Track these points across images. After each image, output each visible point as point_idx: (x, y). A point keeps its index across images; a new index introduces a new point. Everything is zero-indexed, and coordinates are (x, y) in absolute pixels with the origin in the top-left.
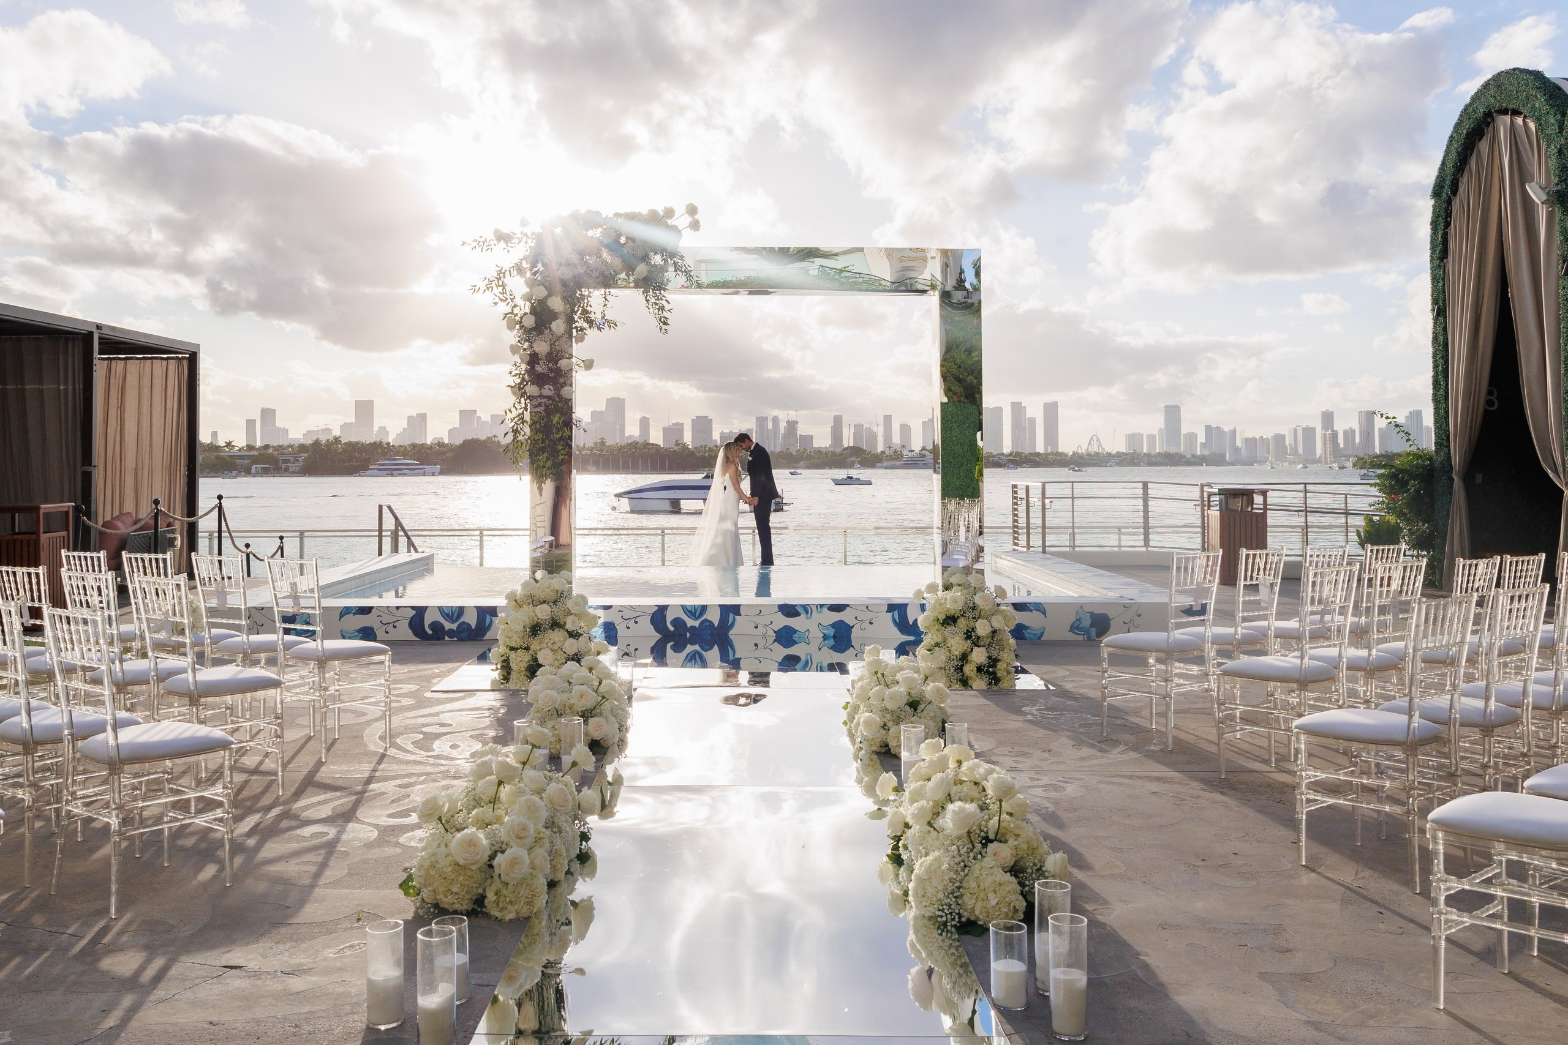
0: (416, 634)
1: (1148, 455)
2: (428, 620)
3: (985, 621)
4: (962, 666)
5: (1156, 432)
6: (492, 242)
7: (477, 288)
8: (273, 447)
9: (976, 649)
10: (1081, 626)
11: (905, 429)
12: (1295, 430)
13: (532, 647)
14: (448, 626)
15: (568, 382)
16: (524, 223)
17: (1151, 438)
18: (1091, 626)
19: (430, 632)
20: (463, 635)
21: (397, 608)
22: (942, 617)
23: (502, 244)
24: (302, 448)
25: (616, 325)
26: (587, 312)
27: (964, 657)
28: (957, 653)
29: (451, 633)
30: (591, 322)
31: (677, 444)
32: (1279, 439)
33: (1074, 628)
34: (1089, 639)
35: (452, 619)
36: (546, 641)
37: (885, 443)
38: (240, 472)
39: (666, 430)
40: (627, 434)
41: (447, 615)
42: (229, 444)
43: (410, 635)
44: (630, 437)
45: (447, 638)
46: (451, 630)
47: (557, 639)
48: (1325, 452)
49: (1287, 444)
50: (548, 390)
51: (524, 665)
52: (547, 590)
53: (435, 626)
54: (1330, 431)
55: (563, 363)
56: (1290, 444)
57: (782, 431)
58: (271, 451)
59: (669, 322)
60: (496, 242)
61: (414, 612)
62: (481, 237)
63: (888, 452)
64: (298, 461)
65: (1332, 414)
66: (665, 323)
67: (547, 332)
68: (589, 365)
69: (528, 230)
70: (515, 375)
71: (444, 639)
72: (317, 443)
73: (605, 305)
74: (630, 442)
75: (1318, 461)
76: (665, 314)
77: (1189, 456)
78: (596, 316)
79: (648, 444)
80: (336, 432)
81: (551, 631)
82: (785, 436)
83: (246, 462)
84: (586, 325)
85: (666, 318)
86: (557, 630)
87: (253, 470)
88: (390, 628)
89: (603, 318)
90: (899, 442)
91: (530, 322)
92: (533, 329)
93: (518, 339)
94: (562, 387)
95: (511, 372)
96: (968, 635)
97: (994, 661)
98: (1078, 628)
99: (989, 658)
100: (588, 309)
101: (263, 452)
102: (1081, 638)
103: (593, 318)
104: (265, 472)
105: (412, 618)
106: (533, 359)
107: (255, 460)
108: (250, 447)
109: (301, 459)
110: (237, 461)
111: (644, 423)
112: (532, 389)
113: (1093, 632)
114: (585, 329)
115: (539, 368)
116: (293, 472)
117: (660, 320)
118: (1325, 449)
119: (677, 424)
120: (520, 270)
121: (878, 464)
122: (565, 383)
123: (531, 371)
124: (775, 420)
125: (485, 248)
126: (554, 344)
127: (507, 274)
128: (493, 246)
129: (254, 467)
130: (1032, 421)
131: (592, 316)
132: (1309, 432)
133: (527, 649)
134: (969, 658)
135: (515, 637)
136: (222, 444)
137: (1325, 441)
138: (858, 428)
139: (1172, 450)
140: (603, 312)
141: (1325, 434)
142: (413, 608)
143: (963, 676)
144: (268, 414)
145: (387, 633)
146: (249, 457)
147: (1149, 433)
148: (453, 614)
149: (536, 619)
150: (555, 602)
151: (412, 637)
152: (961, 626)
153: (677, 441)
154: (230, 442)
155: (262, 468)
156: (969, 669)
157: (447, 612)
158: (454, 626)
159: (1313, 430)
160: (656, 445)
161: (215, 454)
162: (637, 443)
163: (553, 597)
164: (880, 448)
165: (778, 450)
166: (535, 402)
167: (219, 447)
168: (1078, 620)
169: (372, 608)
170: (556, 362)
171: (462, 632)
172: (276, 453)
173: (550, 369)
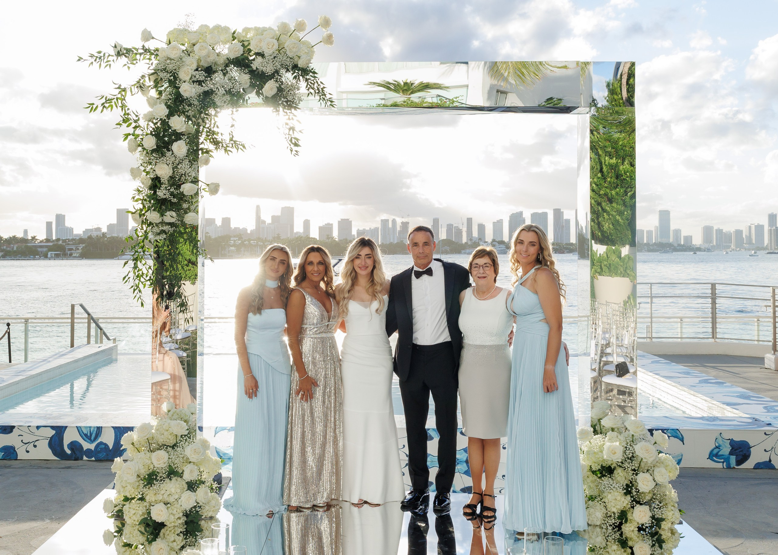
0: (55, 454)
1: (647, 244)
2: (67, 439)
3: (647, 475)
4: (621, 524)
5: (653, 229)
6: (110, 58)
7: (94, 106)
8: (62, 240)
9: (638, 508)
10: (720, 453)
11: (481, 228)
12: (750, 227)
13: (147, 498)
14: (86, 446)
15: (192, 207)
16: (147, 36)
17: (649, 233)
18: (731, 453)
19: (69, 452)
20: (102, 455)
21: (38, 427)
22: (596, 467)
23: (123, 60)
24: (81, 241)
25: (244, 147)
26: (214, 133)
27: (623, 516)
28: (615, 510)
29: (89, 453)
30: (216, 143)
31: (328, 238)
32: (739, 233)
33: (713, 455)
34: (729, 467)
35: (90, 439)
36: (162, 492)
37: (467, 237)
38: (40, 257)
39: (321, 229)
40: (295, 231)
41: (86, 435)
42: (34, 238)
43: (48, 454)
44: (297, 233)
45: (85, 458)
46: (89, 450)
47: (173, 490)
48: (771, 243)
49: (744, 236)
50: (170, 216)
51: (138, 518)
52: (166, 433)
53: (74, 446)
54: (774, 228)
55: (187, 188)
56: (746, 236)
57: (398, 229)
58: (61, 242)
59: (300, 143)
60: (115, 58)
61: (54, 432)
62: (99, 52)
63: (469, 243)
64: (78, 249)
65: (776, 215)
66: (296, 145)
67: (169, 154)
68: (214, 189)
69: (151, 45)
70: (137, 201)
71: (82, 459)
72: (90, 237)
73: (232, 126)
74: (297, 236)
75: (764, 249)
76: (296, 135)
77: (676, 245)
78: (223, 136)
79: (309, 238)
80: (104, 230)
81: (167, 480)
82: (400, 232)
83: (45, 249)
84: (211, 147)
85: (298, 140)
86: (174, 479)
87: (49, 256)
88: (30, 447)
89: (231, 140)
90: (477, 236)
91: (151, 143)
92: (153, 151)
93: (141, 162)
94: (186, 213)
95: (133, 198)
96: (629, 489)
97: (657, 521)
98: (717, 455)
99: (653, 517)
100: (215, 129)
101: (56, 243)
102: (720, 465)
103: (220, 140)
104: (57, 257)
105: (51, 438)
106: (156, 184)
107: (50, 249)
108: (47, 240)
109: (80, 248)
110: (39, 249)
111: (307, 224)
112: (153, 216)
113: (733, 459)
114: (210, 151)
115: (161, 193)
116: (75, 257)
117: (291, 141)
118: (770, 240)
119: (328, 224)
120: (141, 87)
121: (463, 251)
122: (189, 208)
123: (153, 196)
124: (394, 221)
125: (103, 65)
126: (176, 167)
127: (129, 93)
128: (111, 63)
129: (49, 253)
130: (568, 221)
131: (219, 138)
132: (759, 228)
133: (142, 499)
134: (629, 516)
135: (129, 487)
136: (30, 238)
137: (771, 234)
138: (450, 227)
139: (664, 241)
140: (231, 134)
141: (771, 230)
142: (53, 428)
143: (621, 535)
144: (60, 219)
145: (28, 452)
146: (47, 246)
147: (648, 229)
148: (91, 434)
149: (152, 467)
150: (173, 447)
151: (50, 456)
152: (619, 479)
153: (328, 236)
154: (35, 237)
155: (55, 254)
156: (629, 529)
157: (85, 432)
158: (92, 446)
159: (762, 227)
160: (314, 238)
161: (24, 244)
162: (302, 237)
163: (172, 442)
164: (464, 240)
165: (396, 242)
166: (156, 230)
167: (28, 239)
168: (717, 447)
169: (13, 427)
170: (179, 186)
171: (99, 452)
172: (64, 244)
173: (172, 194)
